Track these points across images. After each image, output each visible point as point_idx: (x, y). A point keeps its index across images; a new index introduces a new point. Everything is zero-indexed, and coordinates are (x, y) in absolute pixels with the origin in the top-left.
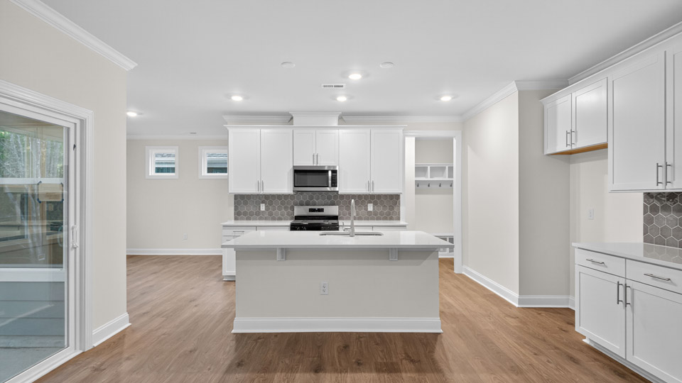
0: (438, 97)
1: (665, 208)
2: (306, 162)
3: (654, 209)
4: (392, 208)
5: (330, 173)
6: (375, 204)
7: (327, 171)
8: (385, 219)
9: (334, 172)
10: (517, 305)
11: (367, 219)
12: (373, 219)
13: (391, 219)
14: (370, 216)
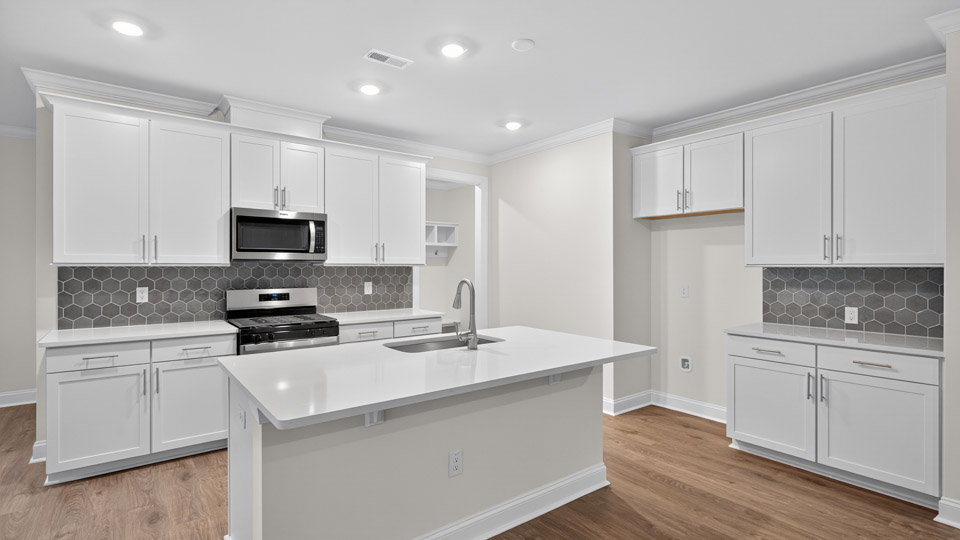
0: (502, 123)
1: (791, 284)
2: (259, 202)
3: (777, 285)
4: (400, 289)
5: (312, 226)
6: (376, 282)
7: (306, 223)
8: (391, 306)
9: (321, 224)
10: (613, 414)
11: (363, 308)
12: (372, 308)
13: (400, 306)
14: (368, 304)
